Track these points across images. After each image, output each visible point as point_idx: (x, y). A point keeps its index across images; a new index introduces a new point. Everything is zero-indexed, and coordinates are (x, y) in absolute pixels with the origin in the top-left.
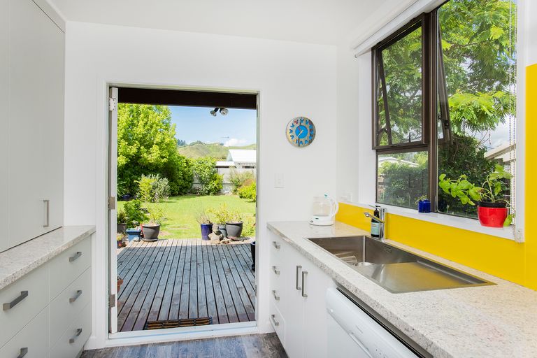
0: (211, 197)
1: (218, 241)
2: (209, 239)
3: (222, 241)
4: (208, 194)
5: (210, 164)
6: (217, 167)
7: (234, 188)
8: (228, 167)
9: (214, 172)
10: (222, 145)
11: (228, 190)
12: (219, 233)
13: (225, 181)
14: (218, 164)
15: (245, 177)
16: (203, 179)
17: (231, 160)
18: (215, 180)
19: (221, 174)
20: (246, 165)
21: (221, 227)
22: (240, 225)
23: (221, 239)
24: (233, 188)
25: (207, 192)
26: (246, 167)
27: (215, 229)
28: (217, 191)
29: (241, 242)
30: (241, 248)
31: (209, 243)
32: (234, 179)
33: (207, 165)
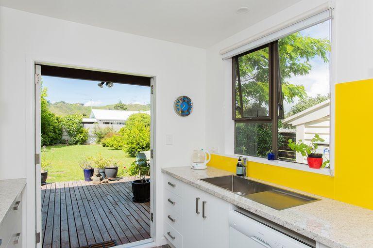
0: (79, 146)
1: (99, 182)
2: (91, 180)
3: (102, 181)
4: (76, 144)
5: (77, 121)
6: (84, 123)
7: (98, 139)
8: (92, 123)
9: (81, 127)
10: (83, 105)
11: (93, 141)
12: (99, 175)
13: (90, 134)
14: (84, 120)
15: (107, 131)
16: (71, 132)
17: (93, 117)
18: (82, 133)
19: (87, 128)
20: (106, 122)
21: (101, 171)
22: (116, 169)
23: (101, 180)
24: (96, 139)
25: (75, 142)
26: (107, 123)
27: (96, 173)
28: (83, 142)
29: (117, 182)
30: (119, 186)
31: (91, 183)
32: (98, 132)
33: (74, 121)
